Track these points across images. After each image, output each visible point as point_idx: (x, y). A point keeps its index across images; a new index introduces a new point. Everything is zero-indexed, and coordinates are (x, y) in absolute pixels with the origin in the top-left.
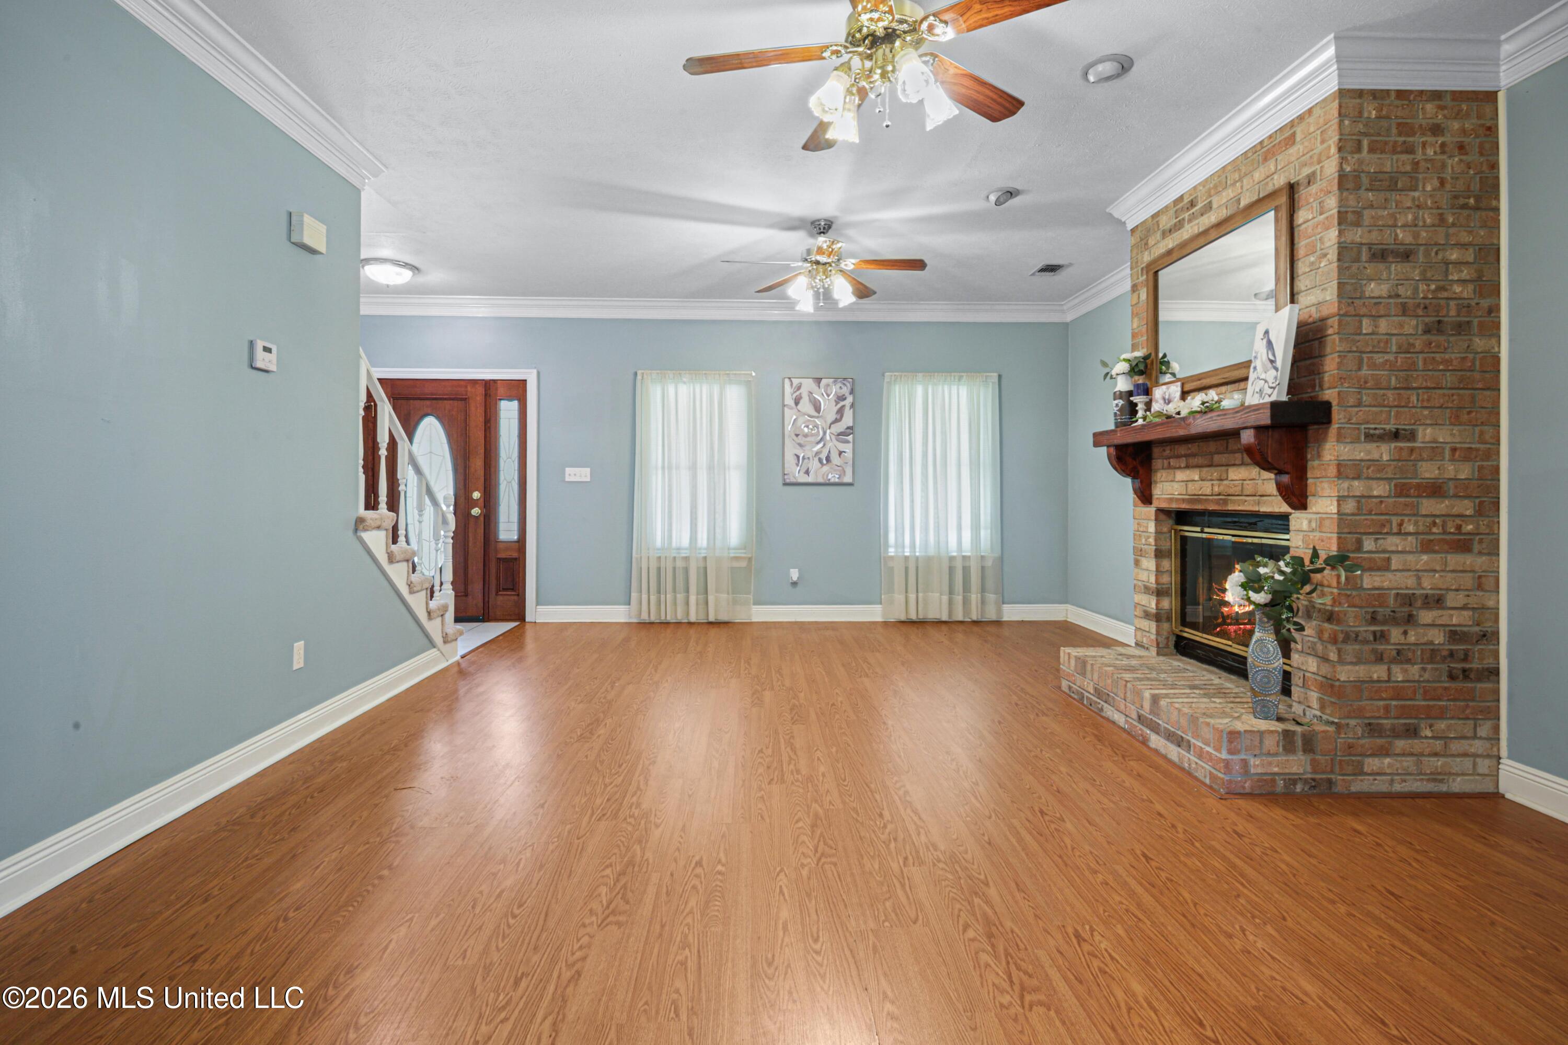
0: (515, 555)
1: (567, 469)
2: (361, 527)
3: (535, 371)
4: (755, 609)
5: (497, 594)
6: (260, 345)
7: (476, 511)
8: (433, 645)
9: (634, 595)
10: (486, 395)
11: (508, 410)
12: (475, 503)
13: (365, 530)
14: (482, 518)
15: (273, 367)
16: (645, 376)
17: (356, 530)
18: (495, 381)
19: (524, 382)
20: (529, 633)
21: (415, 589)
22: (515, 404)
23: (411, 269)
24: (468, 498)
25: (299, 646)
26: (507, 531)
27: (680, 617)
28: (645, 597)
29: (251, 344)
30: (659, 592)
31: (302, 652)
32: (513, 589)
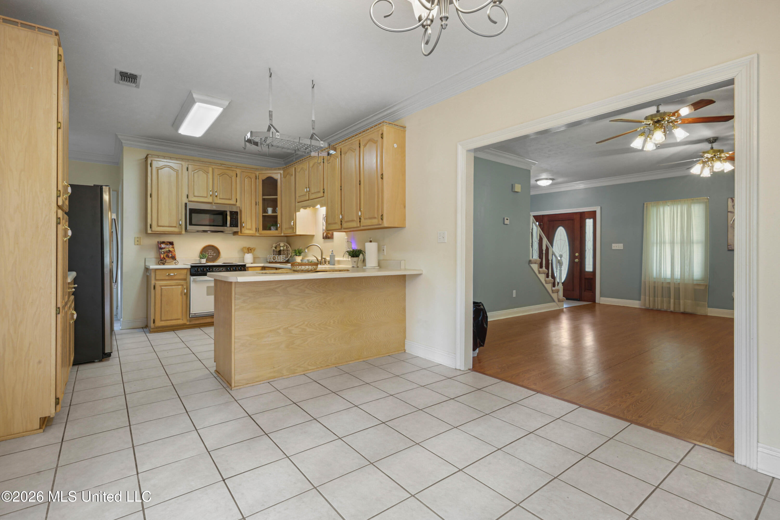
0: (592, 277)
1: (613, 244)
2: (530, 263)
3: (599, 207)
4: (710, 309)
5: (585, 291)
6: (506, 218)
7: (577, 260)
8: (554, 301)
9: (642, 297)
10: (580, 218)
11: (589, 223)
12: (576, 257)
13: (532, 263)
14: (579, 263)
15: (508, 223)
16: (648, 205)
17: (529, 264)
18: (584, 212)
19: (595, 211)
20: (597, 307)
21: (547, 282)
22: (591, 220)
23: (551, 180)
24: (574, 255)
25: (514, 291)
26: (589, 268)
27: (665, 308)
28: (647, 298)
29: (504, 219)
30: (655, 296)
31: (515, 293)
32: (591, 290)
